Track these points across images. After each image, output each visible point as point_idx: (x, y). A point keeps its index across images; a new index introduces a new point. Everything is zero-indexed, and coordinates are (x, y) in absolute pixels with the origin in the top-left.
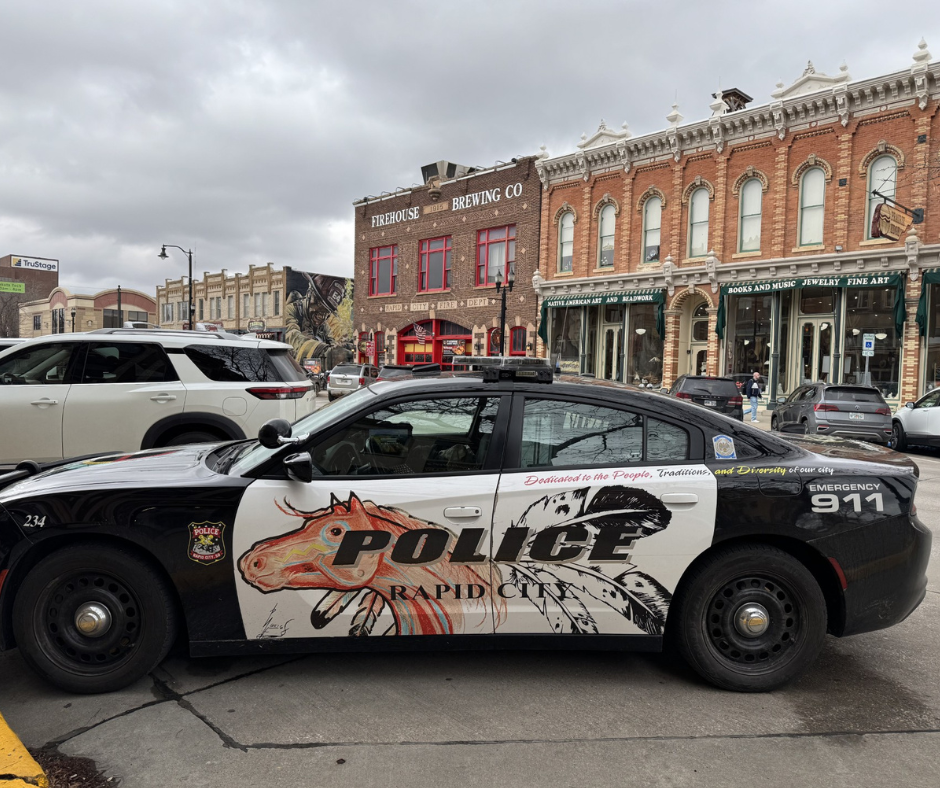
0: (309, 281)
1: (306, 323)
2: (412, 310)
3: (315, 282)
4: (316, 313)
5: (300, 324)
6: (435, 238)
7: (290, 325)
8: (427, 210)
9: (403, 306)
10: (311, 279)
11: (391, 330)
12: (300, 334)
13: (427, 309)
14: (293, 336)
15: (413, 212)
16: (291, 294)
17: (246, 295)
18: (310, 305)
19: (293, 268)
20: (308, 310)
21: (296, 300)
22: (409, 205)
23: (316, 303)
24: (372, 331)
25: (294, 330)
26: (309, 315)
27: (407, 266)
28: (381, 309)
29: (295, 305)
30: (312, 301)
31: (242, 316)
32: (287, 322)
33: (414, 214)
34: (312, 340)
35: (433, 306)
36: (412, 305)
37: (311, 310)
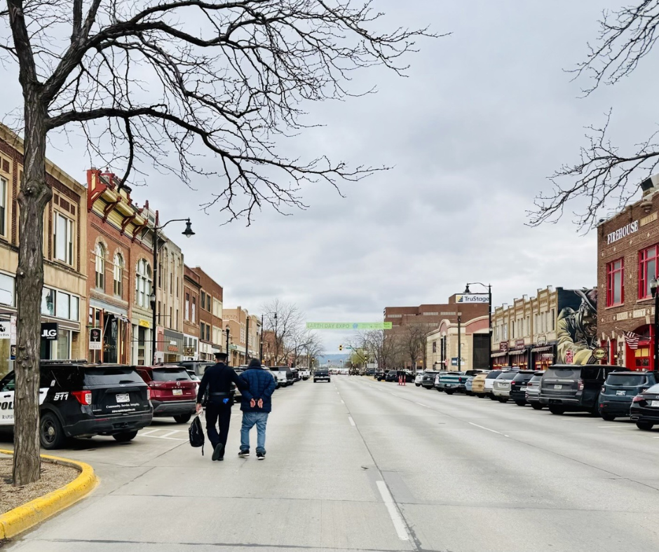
0: (581, 297)
1: (578, 334)
2: (634, 317)
3: (589, 297)
4: (590, 325)
5: (572, 336)
6: (649, 247)
7: (562, 338)
8: (644, 222)
9: (629, 314)
10: (583, 295)
11: (621, 337)
12: (572, 345)
13: (644, 315)
14: (565, 347)
15: (633, 225)
16: (563, 311)
17: (537, 315)
18: (584, 318)
19: (564, 288)
20: (581, 324)
21: (567, 315)
22: (631, 220)
23: (589, 315)
24: (609, 340)
25: (566, 343)
26: (583, 328)
27: (631, 277)
28: (614, 318)
29: (567, 320)
30: (586, 314)
31: (534, 333)
32: (559, 335)
33: (634, 227)
34: (586, 350)
35: (648, 312)
36: (634, 312)
37: (584, 322)
